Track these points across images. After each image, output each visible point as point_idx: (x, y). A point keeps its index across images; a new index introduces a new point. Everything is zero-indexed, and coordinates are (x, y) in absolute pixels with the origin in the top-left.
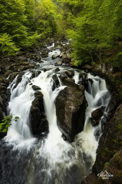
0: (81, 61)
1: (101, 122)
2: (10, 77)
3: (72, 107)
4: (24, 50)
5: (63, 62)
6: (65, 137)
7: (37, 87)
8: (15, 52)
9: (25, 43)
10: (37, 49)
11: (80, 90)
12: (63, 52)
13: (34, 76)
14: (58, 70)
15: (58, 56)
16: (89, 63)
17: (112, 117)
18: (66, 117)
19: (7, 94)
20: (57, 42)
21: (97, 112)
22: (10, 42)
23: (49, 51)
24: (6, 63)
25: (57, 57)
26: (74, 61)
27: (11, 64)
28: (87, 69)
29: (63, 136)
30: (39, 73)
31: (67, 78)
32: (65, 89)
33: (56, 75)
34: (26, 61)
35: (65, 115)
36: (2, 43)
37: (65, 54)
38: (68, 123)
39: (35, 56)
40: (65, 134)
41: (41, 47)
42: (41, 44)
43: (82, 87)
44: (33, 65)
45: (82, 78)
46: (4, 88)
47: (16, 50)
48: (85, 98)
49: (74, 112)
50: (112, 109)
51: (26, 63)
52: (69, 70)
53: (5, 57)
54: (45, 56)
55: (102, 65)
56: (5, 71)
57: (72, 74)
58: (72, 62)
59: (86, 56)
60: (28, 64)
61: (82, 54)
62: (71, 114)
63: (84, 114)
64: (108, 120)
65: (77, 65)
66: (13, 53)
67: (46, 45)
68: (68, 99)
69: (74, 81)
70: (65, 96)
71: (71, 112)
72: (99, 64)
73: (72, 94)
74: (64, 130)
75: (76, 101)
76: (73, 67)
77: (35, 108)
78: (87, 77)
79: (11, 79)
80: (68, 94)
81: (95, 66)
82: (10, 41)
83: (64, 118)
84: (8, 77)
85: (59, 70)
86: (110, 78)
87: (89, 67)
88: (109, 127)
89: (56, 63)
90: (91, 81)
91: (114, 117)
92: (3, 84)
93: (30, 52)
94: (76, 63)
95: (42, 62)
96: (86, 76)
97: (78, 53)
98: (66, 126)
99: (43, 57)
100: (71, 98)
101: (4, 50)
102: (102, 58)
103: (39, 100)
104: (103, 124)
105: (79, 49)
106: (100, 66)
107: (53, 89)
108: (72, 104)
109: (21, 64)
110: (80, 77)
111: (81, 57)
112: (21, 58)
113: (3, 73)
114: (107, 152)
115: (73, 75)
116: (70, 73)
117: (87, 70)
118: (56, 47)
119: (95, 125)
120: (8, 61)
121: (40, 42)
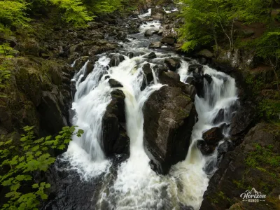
0: (194, 43)
1: (218, 150)
2: (76, 64)
3: (171, 121)
4: (100, 19)
5: (163, 43)
6: (155, 165)
7: (117, 82)
8: (87, 22)
9: (102, 8)
10: (121, 18)
11: (186, 93)
12: (166, 26)
13: (113, 64)
14: (152, 56)
15: (156, 32)
16: (209, 47)
17: (238, 144)
18: (159, 135)
19: (70, 90)
20: (157, 7)
21: (213, 133)
22: (79, 5)
23: (141, 23)
24: (72, 40)
25: (154, 33)
26: (182, 43)
27: (79, 42)
28: (205, 57)
29: (151, 163)
30: (122, 59)
31: (167, 71)
32: (162, 89)
33: (149, 65)
34: (103, 38)
35: (158, 131)
36: (66, 7)
37: (167, 28)
38: (162, 144)
39: (117, 31)
40: (155, 161)
41: (129, 15)
42: (129, 9)
43: (192, 88)
44: (112, 46)
45: (194, 72)
46: (66, 80)
47: (88, 19)
48: (194, 107)
49: (172, 127)
50: (241, 130)
51: (102, 41)
52: (172, 58)
53: (70, 31)
54: (134, 30)
55: (233, 52)
56: (69, 53)
57: (176, 65)
58: (179, 43)
59: (206, 35)
60: (104, 44)
61: (199, 29)
62: (168, 132)
63: (190, 134)
64: (230, 148)
65: (187, 49)
66: (82, 23)
67: (137, 13)
68: (165, 107)
69: (179, 77)
70: (160, 101)
71: (167, 127)
72: (227, 49)
73: (173, 99)
74: (154, 154)
75: (179, 111)
76: (180, 52)
77: (110, 116)
78: (203, 72)
79: (78, 67)
80: (165, 98)
81: (219, 52)
82: (79, 3)
83: (156, 136)
84: (72, 63)
85: (155, 57)
86: (244, 76)
87: (208, 54)
88: (230, 160)
89: (152, 44)
90: (209, 78)
91: (243, 144)
92: (66, 74)
93: (110, 23)
94: (185, 46)
95: (129, 41)
96: (201, 70)
97: (190, 29)
98: (158, 149)
99: (130, 33)
100: (169, 105)
101: (69, 19)
102: (234, 39)
103: (117, 104)
104: (221, 153)
105: (193, 21)
106: (229, 54)
107: (142, 88)
108: (171, 115)
109: (95, 44)
110: (191, 70)
111: (196, 35)
112: (96, 33)
113: (67, 57)
114: (221, 198)
115: (179, 66)
116: (173, 63)
117: (204, 60)
118: (153, 16)
119: (207, 153)
120: (74, 38)
121: (127, 5)
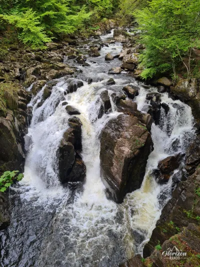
0: (153, 71)
1: (173, 179)
2: (33, 88)
3: (126, 150)
5: (123, 68)
6: (110, 193)
7: (74, 109)
8: (45, 43)
11: (143, 122)
12: (127, 50)
13: (72, 89)
14: (111, 83)
17: (191, 174)
18: (114, 164)
19: (25, 115)
21: (168, 162)
23: (102, 45)
24: (29, 61)
25: (115, 57)
26: (142, 69)
27: (36, 65)
28: (163, 85)
29: (107, 191)
30: (81, 85)
31: (124, 99)
32: (119, 117)
33: (107, 92)
34: (62, 61)
35: (114, 160)
36: (23, 27)
37: (129, 52)
38: (117, 173)
39: (77, 53)
40: (111, 190)
42: (91, 29)
43: (148, 117)
44: (71, 70)
45: (151, 101)
46: (22, 104)
47: (46, 40)
48: (149, 136)
49: (128, 157)
50: (196, 160)
51: (60, 65)
52: (130, 86)
53: (28, 52)
54: (94, 54)
55: (190, 81)
56: (27, 76)
57: (134, 93)
58: (138, 69)
59: (164, 63)
60: (63, 68)
62: (123, 160)
64: (183, 178)
65: (145, 77)
66: (40, 45)
67: (99, 33)
68: (121, 136)
69: (136, 105)
70: (117, 130)
71: (123, 156)
72: (184, 78)
73: (129, 127)
74: (110, 183)
75: (134, 141)
76: (139, 79)
77: (66, 143)
78: (160, 101)
79: (35, 92)
80: (122, 127)
81: (177, 81)
82: (36, 23)
83: (112, 164)
84: (29, 86)
85: (114, 83)
87: (166, 82)
88: (183, 189)
89: (111, 70)
90: (166, 107)
91: (195, 174)
92: (22, 98)
93: (69, 44)
94: (144, 73)
95: (88, 65)
96: (158, 98)
97: (150, 56)
98: (113, 178)
100: (126, 134)
101: (26, 40)
103: (74, 132)
104: (176, 181)
106: (186, 83)
107: (100, 116)
108: (127, 144)
109: (53, 67)
110: (148, 98)
111: (155, 63)
112: (54, 54)
113: (23, 80)
115: (137, 94)
116: (131, 91)
117: (162, 88)
118: (116, 38)
119: (162, 182)
120: (32, 59)
